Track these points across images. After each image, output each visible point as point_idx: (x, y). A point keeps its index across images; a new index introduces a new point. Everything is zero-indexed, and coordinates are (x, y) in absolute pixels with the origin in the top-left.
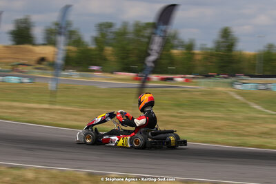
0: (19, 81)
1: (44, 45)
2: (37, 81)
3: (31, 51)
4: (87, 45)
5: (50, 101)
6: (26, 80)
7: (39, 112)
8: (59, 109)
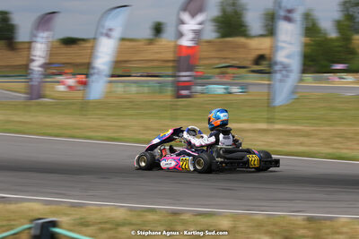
0: (225, 91)
1: (262, 36)
2: (252, 89)
3: (244, 46)
4: (325, 34)
5: (268, 118)
6: (235, 89)
7: (250, 135)
8: (281, 130)
